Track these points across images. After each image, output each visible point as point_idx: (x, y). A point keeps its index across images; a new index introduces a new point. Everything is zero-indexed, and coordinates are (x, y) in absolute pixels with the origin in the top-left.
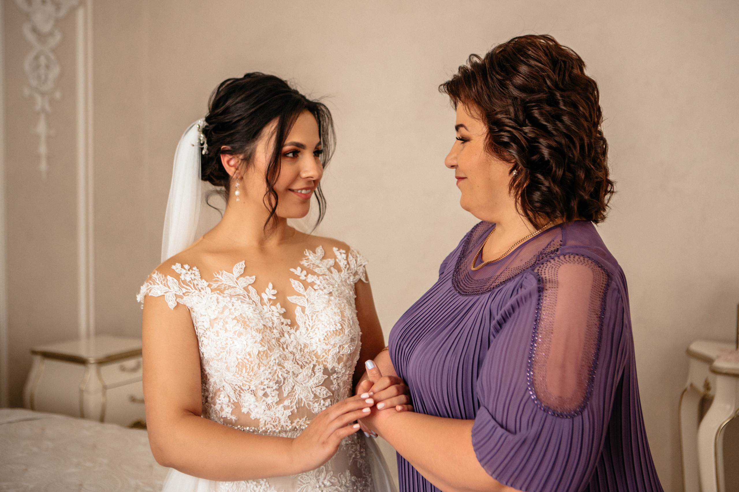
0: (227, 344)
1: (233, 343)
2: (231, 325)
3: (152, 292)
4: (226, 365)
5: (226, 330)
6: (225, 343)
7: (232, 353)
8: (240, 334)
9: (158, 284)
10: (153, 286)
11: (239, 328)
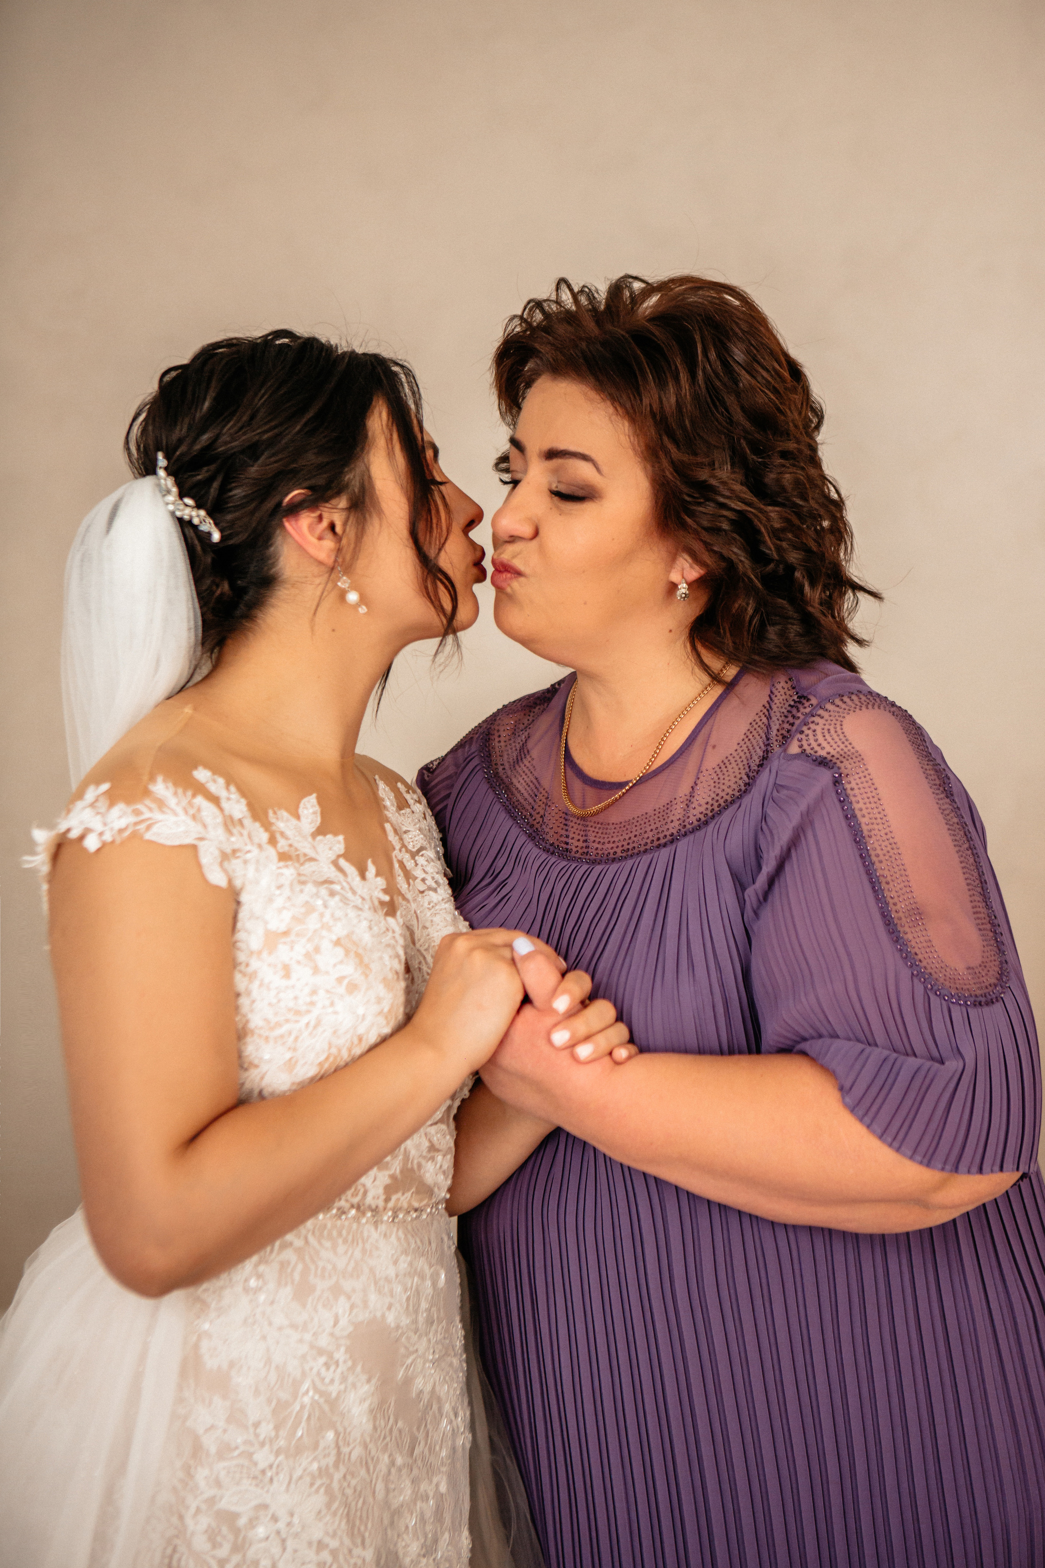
0: (312, 1003)
1: (332, 1004)
2: (329, 956)
3: (155, 829)
4: (288, 1055)
5: (316, 970)
6: (308, 1000)
7: (320, 1029)
8: (352, 988)
9: (176, 814)
10: (158, 816)
11: (349, 969)
